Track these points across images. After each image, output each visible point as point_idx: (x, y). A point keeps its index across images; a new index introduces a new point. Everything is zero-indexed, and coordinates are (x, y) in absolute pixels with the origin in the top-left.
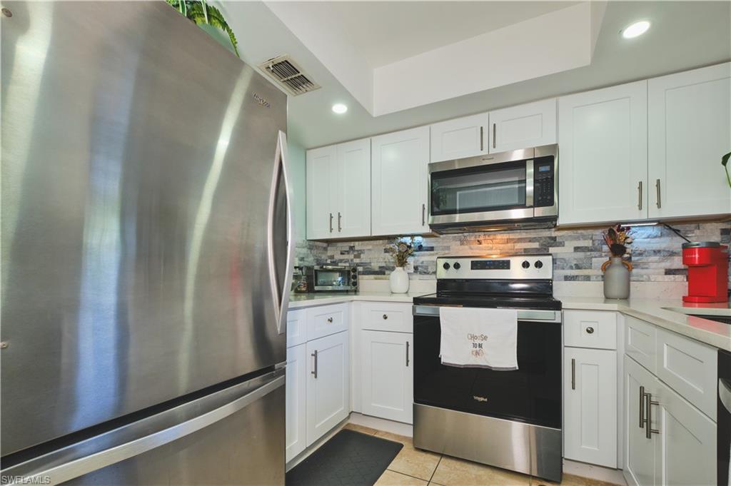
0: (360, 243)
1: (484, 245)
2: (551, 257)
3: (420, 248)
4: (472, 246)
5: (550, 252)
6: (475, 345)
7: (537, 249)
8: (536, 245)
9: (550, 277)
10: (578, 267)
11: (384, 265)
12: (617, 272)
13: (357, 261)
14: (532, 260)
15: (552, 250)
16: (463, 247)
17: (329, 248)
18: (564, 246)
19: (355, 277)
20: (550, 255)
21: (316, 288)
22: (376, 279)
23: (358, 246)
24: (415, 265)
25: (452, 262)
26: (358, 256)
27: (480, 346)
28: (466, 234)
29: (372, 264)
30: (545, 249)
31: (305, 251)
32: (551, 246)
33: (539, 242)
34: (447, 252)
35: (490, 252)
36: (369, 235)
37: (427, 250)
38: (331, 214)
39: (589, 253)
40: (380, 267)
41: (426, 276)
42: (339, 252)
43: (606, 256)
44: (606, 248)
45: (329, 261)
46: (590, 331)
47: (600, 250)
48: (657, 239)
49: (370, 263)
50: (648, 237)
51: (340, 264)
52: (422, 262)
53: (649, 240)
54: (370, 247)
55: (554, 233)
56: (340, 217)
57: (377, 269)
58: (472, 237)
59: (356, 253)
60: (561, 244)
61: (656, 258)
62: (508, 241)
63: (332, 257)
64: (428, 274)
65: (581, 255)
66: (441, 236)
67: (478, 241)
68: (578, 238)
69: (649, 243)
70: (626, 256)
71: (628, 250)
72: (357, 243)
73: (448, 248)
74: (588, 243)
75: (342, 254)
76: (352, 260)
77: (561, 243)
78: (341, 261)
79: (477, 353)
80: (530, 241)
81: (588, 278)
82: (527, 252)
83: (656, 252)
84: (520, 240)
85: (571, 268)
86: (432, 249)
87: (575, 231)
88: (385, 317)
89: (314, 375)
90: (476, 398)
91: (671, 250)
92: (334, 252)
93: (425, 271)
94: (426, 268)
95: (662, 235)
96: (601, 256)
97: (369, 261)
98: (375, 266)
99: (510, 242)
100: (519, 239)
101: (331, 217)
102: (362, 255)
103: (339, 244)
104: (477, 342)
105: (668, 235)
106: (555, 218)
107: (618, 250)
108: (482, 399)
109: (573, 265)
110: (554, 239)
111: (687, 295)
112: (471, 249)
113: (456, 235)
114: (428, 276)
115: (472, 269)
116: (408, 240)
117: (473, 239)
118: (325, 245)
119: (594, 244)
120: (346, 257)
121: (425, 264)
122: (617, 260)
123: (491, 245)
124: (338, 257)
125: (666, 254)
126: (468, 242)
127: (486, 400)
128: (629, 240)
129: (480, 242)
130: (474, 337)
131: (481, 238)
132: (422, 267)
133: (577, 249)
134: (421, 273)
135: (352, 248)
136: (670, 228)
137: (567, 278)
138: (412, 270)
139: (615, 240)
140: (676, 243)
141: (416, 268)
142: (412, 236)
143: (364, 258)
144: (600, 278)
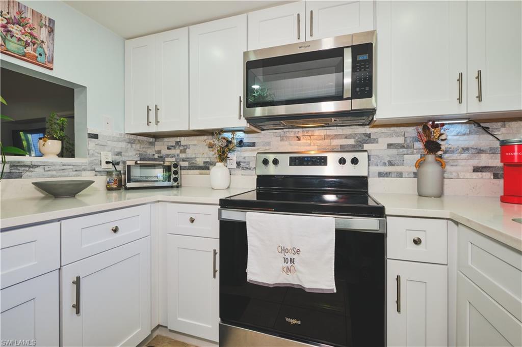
0: (186, 138)
1: (303, 141)
2: (366, 154)
3: (241, 143)
4: (291, 142)
5: (365, 149)
6: (286, 260)
7: (353, 146)
8: (351, 142)
9: (365, 174)
10: (391, 164)
11: (208, 160)
12: (431, 169)
13: (183, 156)
14: (348, 157)
15: (366, 147)
16: (283, 143)
17: (156, 143)
18: (377, 142)
19: (176, 173)
20: (366, 151)
21: (129, 185)
22: (201, 174)
23: (184, 141)
24: (239, 160)
25: (271, 158)
26: (183, 151)
27: (292, 261)
28: (285, 130)
29: (197, 159)
30: (360, 146)
31: (123, 145)
32: (365, 143)
33: (354, 138)
34: (267, 147)
35: (308, 148)
36: (187, 129)
37: (249, 146)
38: (148, 107)
39: (401, 150)
40: (205, 163)
41: (248, 172)
42: (166, 147)
43: (418, 153)
44: (419, 145)
45: (156, 156)
46: (417, 242)
47: (413, 147)
48: (466, 137)
49: (196, 158)
50: (457, 135)
51: (166, 159)
52: (244, 158)
53: (458, 137)
54: (195, 142)
55: (367, 130)
56: (157, 109)
57: (202, 164)
58: (291, 133)
59: (182, 148)
60: (375, 141)
61: (464, 156)
62: (326, 137)
63: (159, 152)
64: (250, 169)
65: (394, 152)
66: (262, 132)
67: (297, 137)
68: (391, 135)
69: (458, 140)
70: (440, 153)
71: (443, 148)
72: (182, 139)
73: (269, 144)
74: (400, 140)
75: (169, 149)
76: (178, 155)
77: (374, 139)
78: (168, 156)
79: (289, 270)
80: (346, 138)
81: (400, 175)
82: (343, 149)
83: (465, 150)
84: (336, 137)
85: (385, 164)
86: (253, 145)
87: (388, 129)
88: (192, 221)
89: (75, 309)
90: (288, 320)
91: (479, 147)
92: (162, 147)
93: (247, 166)
94: (248, 163)
95: (470, 133)
96: (412, 153)
97: (194, 156)
98: (200, 161)
99: (327, 139)
100: (336, 135)
101: (149, 110)
102: (187, 150)
103: (166, 139)
104: (289, 256)
105: (476, 133)
106: (373, 111)
107: (432, 147)
108: (294, 321)
109: (386, 162)
110: (369, 135)
111: (502, 194)
112: (290, 145)
113: (276, 131)
114: (250, 171)
115: (290, 165)
116: (228, 135)
117: (292, 134)
118: (151, 140)
119: (405, 141)
120: (172, 152)
121: (247, 160)
122: (431, 157)
123: (309, 142)
124: (165, 152)
125: (474, 151)
126: (288, 138)
127: (299, 323)
128: (443, 137)
129: (299, 138)
130: (284, 250)
131: (300, 135)
132: (244, 162)
133: (390, 146)
134: (243, 169)
135: (178, 143)
136: (480, 126)
137: (381, 175)
138: (235, 166)
139: (429, 136)
140: (485, 141)
141: (238, 164)
142: (233, 131)
143: (190, 153)
144: (412, 175)
